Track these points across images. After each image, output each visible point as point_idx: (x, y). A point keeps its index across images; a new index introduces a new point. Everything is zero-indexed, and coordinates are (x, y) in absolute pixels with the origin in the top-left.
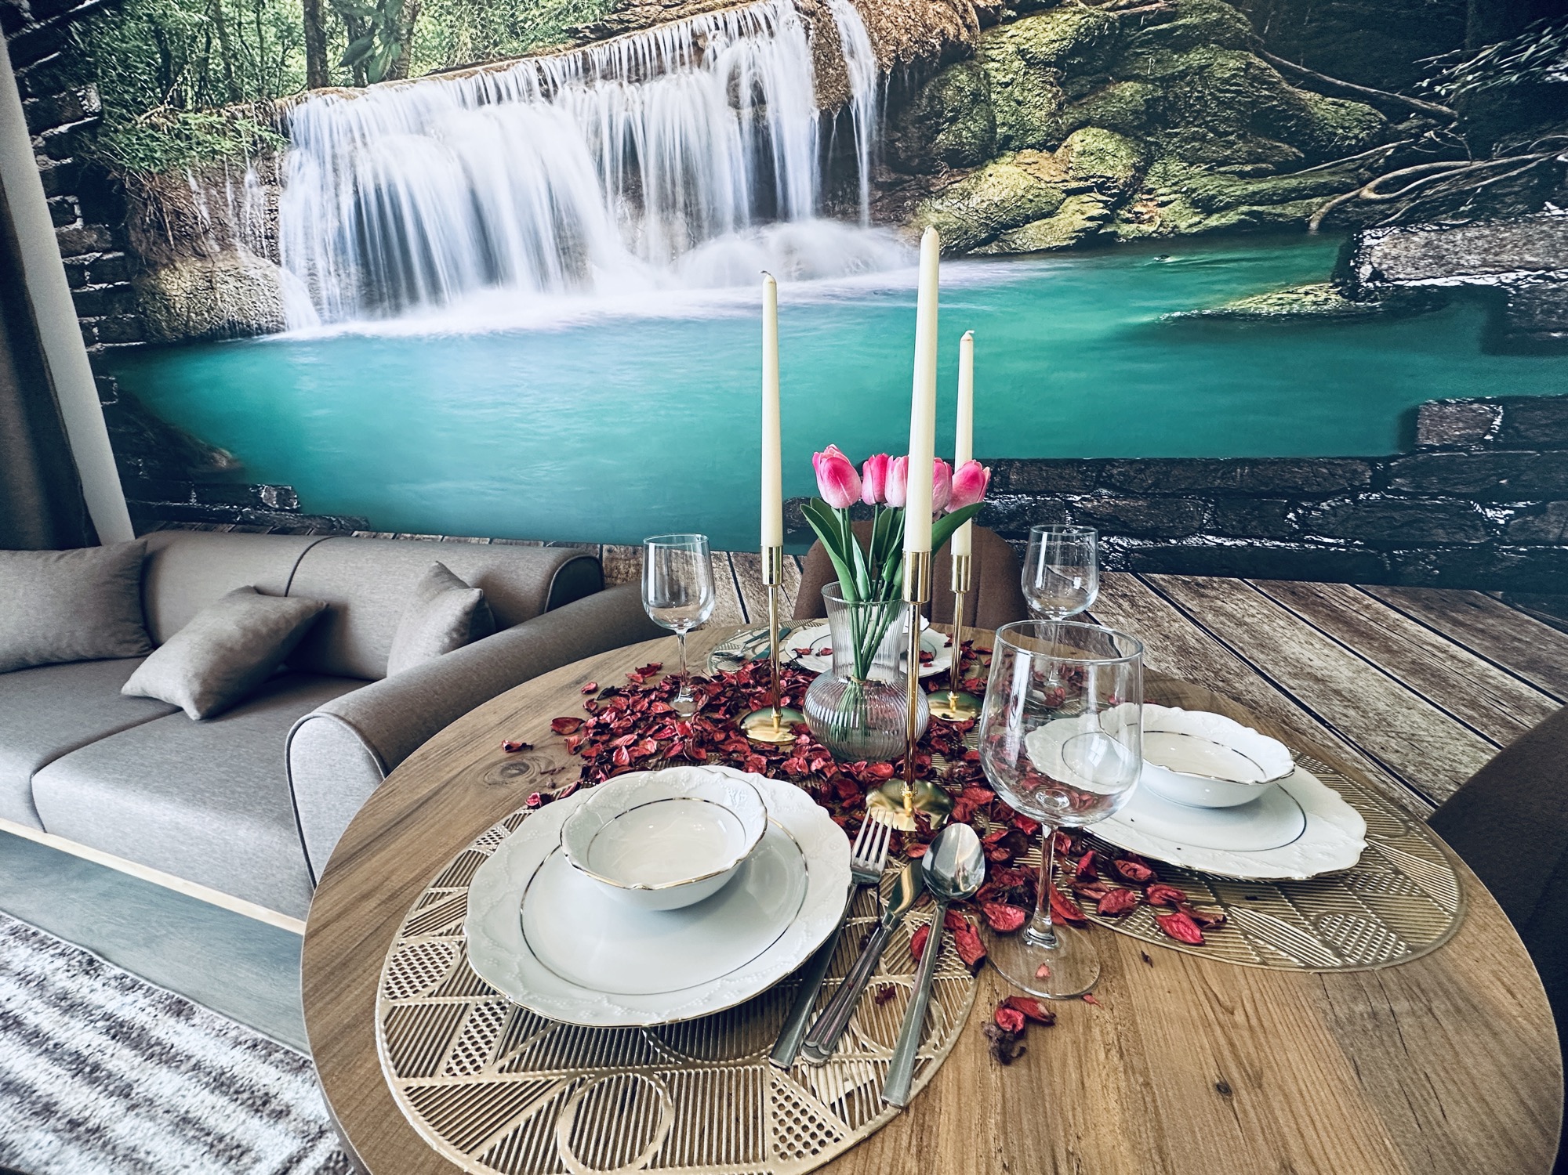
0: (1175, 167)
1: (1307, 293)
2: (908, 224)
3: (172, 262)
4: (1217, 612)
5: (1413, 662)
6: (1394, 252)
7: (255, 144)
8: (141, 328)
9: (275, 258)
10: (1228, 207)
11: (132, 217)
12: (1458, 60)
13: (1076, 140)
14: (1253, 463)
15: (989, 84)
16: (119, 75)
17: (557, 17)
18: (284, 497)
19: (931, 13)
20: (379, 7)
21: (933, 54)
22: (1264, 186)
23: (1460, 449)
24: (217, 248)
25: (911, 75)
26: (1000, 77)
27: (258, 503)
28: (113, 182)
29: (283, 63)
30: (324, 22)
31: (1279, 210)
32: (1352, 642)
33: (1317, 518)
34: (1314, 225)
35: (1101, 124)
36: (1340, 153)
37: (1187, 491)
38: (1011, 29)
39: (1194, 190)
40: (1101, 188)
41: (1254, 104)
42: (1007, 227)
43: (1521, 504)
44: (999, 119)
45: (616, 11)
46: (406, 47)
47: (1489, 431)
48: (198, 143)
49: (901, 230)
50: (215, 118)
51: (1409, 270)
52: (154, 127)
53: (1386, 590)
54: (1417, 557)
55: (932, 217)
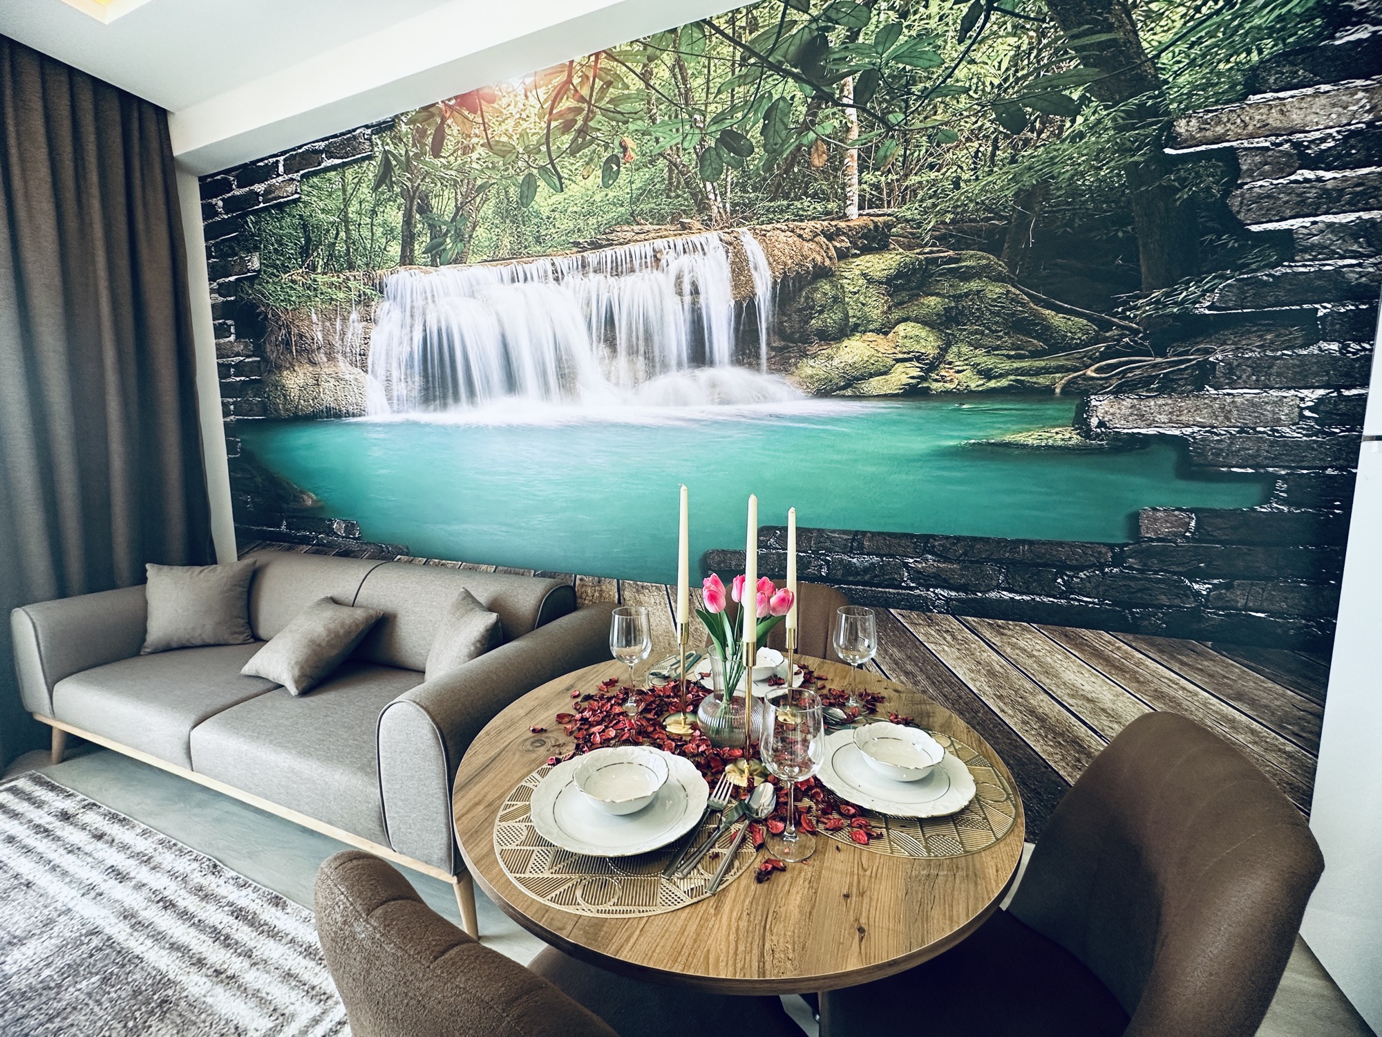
0: (965, 349)
1: (1057, 433)
2: (792, 374)
3: (293, 366)
4: (1014, 646)
5: (1156, 690)
6: (1112, 411)
7: (360, 296)
8: (264, 409)
9: (364, 368)
10: (1001, 376)
11: (269, 336)
12: (1139, 298)
13: (901, 328)
14: (1031, 543)
15: (844, 292)
16: (275, 249)
17: (567, 234)
18: (350, 528)
19: (806, 249)
20: (452, 221)
21: (808, 272)
22: (1023, 364)
23: (1170, 541)
24: (325, 360)
25: (793, 283)
26: (851, 288)
27: (330, 532)
28: (260, 314)
29: (385, 249)
30: (415, 227)
31: (1034, 380)
32: (1110, 673)
33: (1078, 583)
34: (1058, 390)
35: (916, 320)
36: (1069, 347)
37: (987, 560)
38: (857, 261)
39: (979, 364)
40: (918, 359)
41: (1013, 314)
42: (858, 379)
43: (1216, 581)
44: (851, 313)
45: (605, 233)
46: (467, 245)
47: (1188, 530)
48: (322, 294)
49: (788, 377)
50: (335, 279)
51: (1122, 422)
52: (293, 281)
53: (1131, 637)
54: (1150, 615)
55: (809, 371)
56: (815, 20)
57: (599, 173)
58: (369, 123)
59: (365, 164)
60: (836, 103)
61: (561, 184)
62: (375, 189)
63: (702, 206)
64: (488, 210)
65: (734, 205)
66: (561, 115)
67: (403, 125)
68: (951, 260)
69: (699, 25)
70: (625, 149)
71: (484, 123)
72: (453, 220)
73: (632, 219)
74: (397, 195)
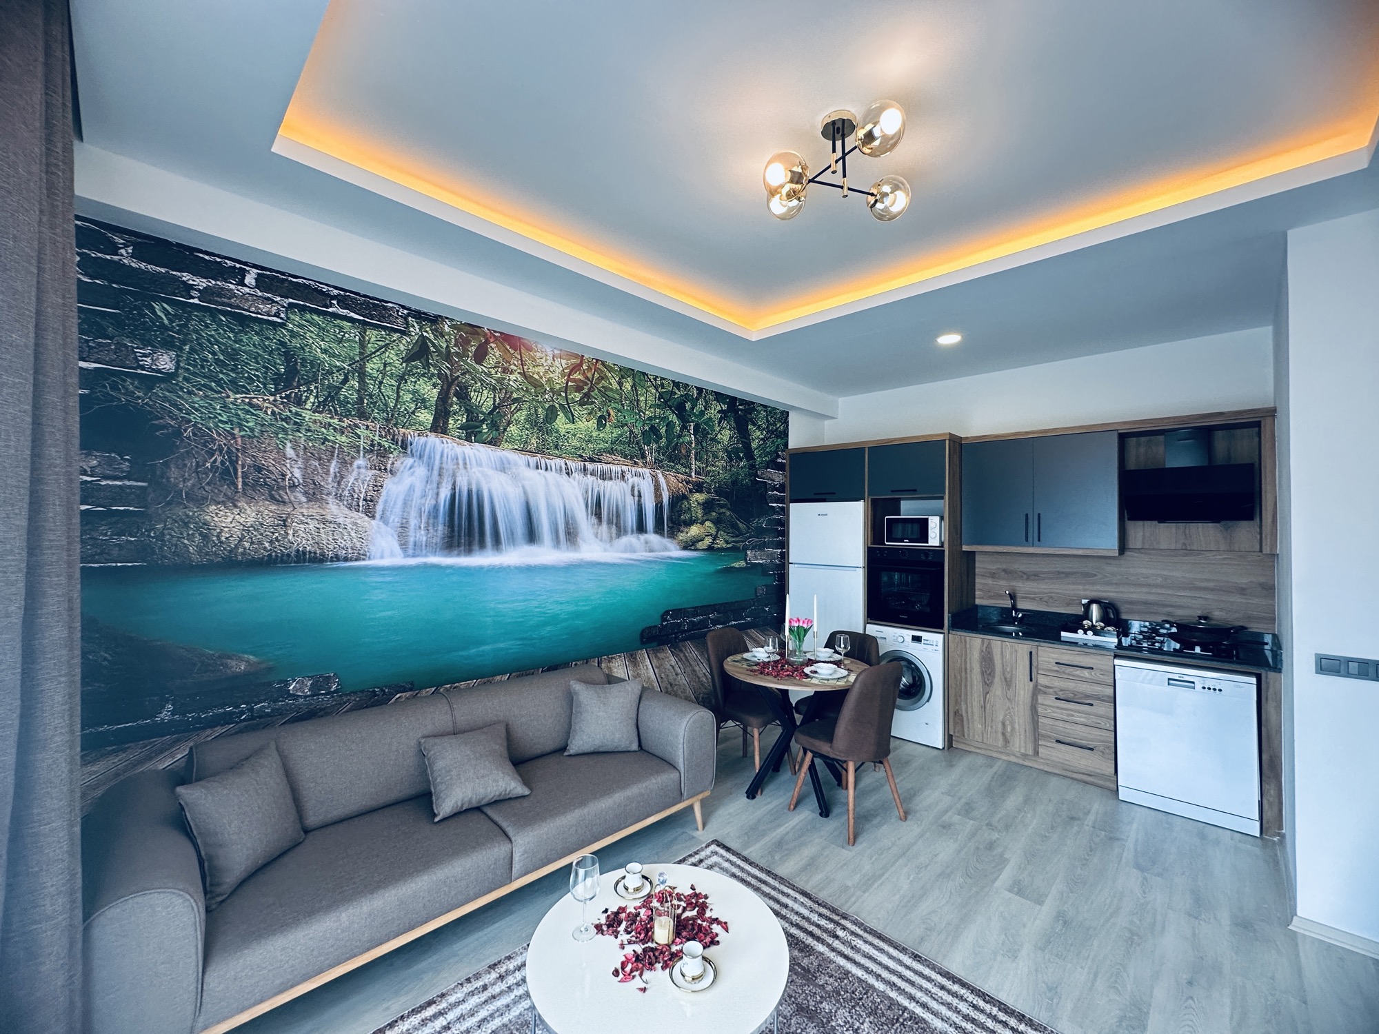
0: (722, 533)
1: (742, 563)
2: (675, 539)
6: (751, 555)
7: (373, 445)
8: (143, 551)
9: (370, 513)
10: (730, 543)
12: (754, 520)
13: (706, 523)
14: (736, 602)
15: (691, 506)
18: (321, 683)
19: (679, 486)
21: (680, 495)
22: (734, 539)
23: (762, 596)
25: (675, 499)
26: (693, 505)
29: (413, 413)
30: (451, 406)
31: (736, 545)
34: (741, 549)
35: (710, 521)
36: (743, 534)
37: (729, 611)
38: (695, 494)
39: (725, 539)
40: (711, 535)
41: (731, 522)
42: (695, 542)
43: (769, 607)
44: (693, 515)
46: (502, 435)
47: (764, 592)
50: (336, 421)
51: (753, 559)
55: (681, 538)
56: (681, 396)
57: (596, 421)
58: (407, 305)
59: (396, 336)
60: (688, 431)
61: (573, 419)
62: (407, 360)
63: (643, 457)
64: (521, 416)
65: (655, 459)
66: (574, 380)
67: (446, 326)
68: (718, 500)
69: (644, 374)
70: (609, 415)
71: (522, 361)
72: (490, 413)
73: (611, 451)
74: (433, 375)
